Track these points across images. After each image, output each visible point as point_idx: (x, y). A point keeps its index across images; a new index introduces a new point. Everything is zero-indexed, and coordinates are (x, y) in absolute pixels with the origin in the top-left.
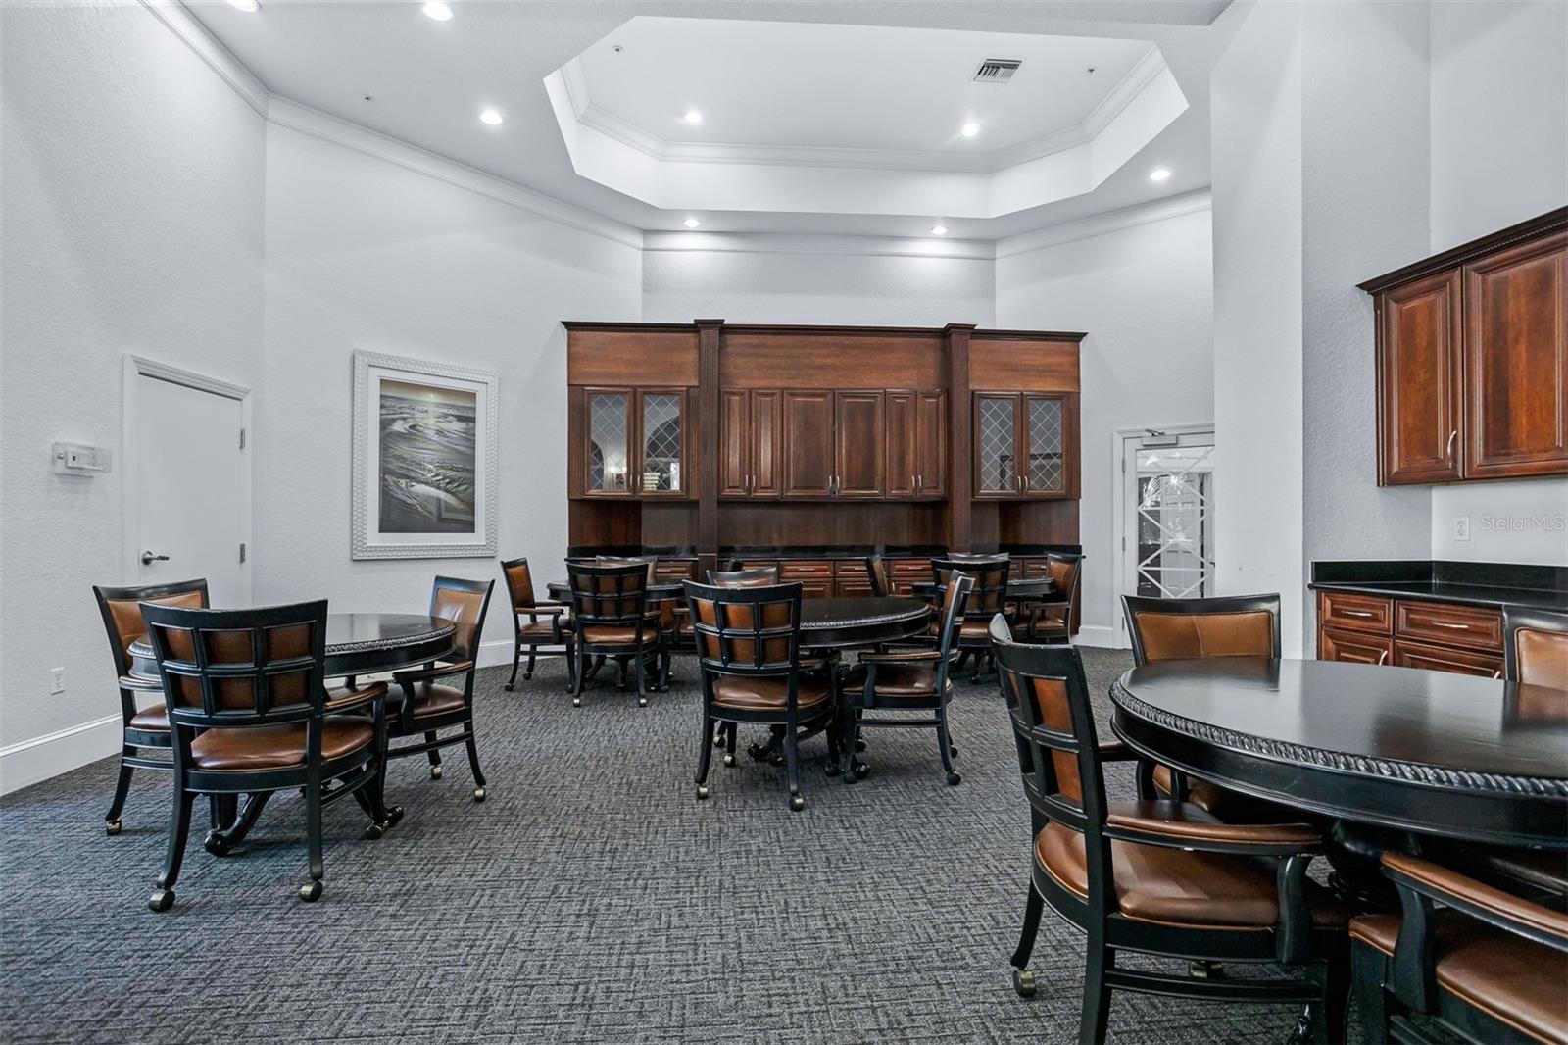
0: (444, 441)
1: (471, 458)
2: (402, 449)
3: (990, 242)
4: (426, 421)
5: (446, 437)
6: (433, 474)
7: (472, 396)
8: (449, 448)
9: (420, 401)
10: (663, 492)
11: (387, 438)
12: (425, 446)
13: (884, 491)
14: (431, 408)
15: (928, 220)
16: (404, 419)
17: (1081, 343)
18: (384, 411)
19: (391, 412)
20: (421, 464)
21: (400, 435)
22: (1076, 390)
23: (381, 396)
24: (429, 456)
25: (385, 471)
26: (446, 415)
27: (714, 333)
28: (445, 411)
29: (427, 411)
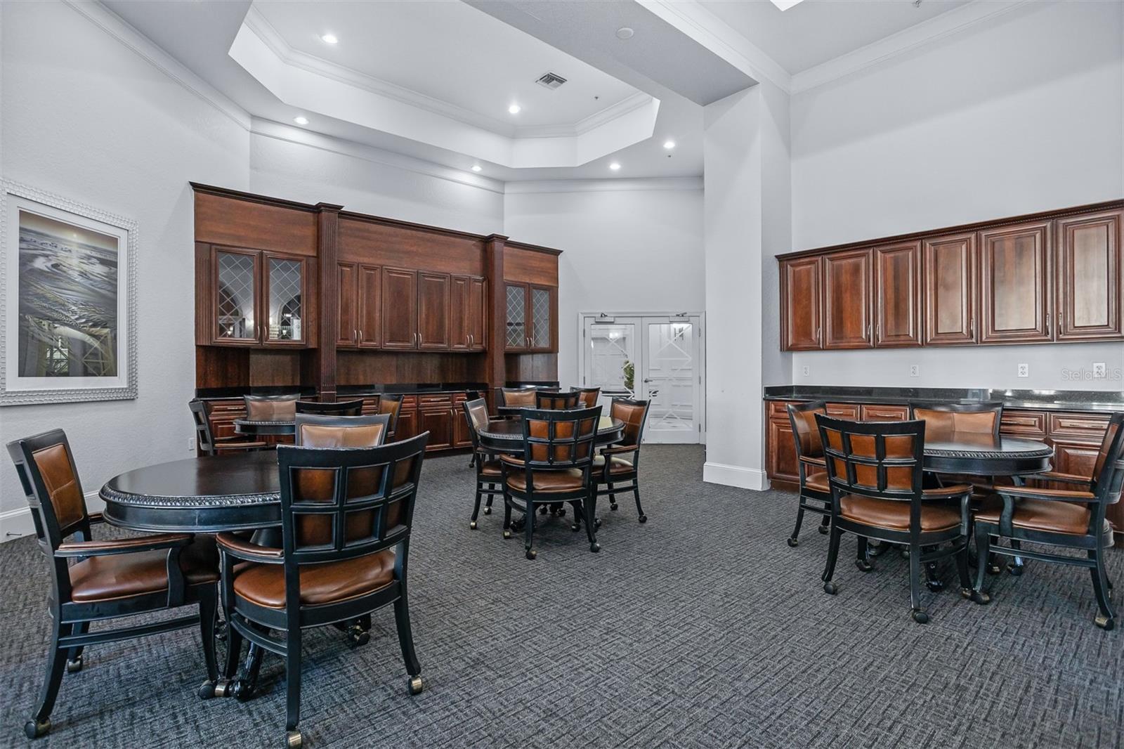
0: (87, 283)
1: (112, 303)
2: (46, 288)
3: (502, 182)
4: (69, 261)
5: (88, 278)
6: (77, 317)
7: (114, 241)
8: (93, 291)
9: (62, 239)
10: (285, 342)
11: (27, 275)
12: (68, 286)
13: (449, 345)
14: (74, 248)
15: (472, 160)
16: (47, 256)
17: (559, 256)
18: (24, 245)
19: (31, 247)
20: (64, 305)
21: (41, 272)
22: (556, 285)
23: (21, 229)
24: (73, 297)
25: (24, 310)
26: (89, 257)
27: (335, 215)
28: (88, 252)
29: (70, 251)
